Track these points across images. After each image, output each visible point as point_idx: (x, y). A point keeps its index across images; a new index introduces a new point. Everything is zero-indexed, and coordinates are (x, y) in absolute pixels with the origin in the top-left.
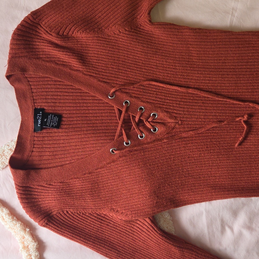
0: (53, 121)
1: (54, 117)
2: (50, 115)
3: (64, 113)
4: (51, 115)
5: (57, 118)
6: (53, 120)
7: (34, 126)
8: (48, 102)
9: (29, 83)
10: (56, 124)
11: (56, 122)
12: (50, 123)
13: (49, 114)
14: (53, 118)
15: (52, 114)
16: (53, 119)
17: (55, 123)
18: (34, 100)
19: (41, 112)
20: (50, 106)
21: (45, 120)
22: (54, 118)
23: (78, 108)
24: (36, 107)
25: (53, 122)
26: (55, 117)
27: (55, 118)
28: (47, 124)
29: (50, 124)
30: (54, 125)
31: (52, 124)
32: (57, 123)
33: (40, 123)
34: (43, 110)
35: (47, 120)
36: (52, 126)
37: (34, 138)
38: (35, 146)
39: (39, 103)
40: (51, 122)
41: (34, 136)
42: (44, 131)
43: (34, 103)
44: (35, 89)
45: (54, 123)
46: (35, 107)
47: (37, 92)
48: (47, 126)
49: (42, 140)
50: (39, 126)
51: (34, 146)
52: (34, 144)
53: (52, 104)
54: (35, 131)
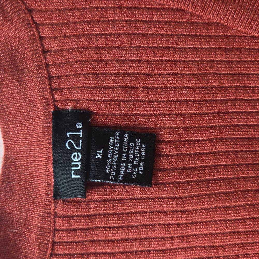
0: (127, 157)
1: (129, 141)
2: (114, 136)
3: (164, 128)
4: (117, 134)
5: (141, 147)
6: (128, 153)
7: (55, 175)
8: (105, 88)
9: (32, 18)
10: (141, 168)
11: (140, 161)
12: (119, 166)
14: (128, 146)
15: (123, 130)
16: (128, 150)
17: (138, 166)
18: (50, 78)
19: (79, 125)
20: (111, 101)
21: (99, 156)
22: (132, 144)
23: (219, 108)
24: (58, 104)
25: (127, 162)
26: (135, 142)
27: (135, 145)
28: (107, 171)
29: (117, 171)
30: (131, 174)
31: (126, 167)
32: (141, 164)
33: (77, 166)
35: (105, 154)
36: (128, 179)
37: (55, 222)
38: (60, 251)
39: (69, 89)
40: (119, 162)
41: (56, 216)
42: (94, 195)
43: (52, 90)
44: (55, 38)
45: (134, 166)
46: (55, 106)
47: (61, 51)
48: (107, 177)
49: (86, 229)
50: (73, 176)
51: (53, 249)
52: (54, 243)
53: (120, 95)
54: (57, 195)
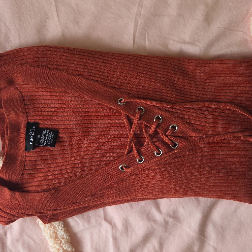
0: (47, 138)
1: (49, 133)
2: (44, 131)
3: (61, 128)
4: (45, 130)
5: (52, 135)
6: (48, 136)
7: (26, 143)
8: (44, 116)
9: (21, 94)
10: (52, 141)
11: (52, 139)
12: (44, 140)
13: (43, 129)
14: (48, 134)
15: (47, 129)
16: (48, 135)
17: (50, 141)
18: (26, 113)
19: (34, 127)
20: (45, 120)
21: (39, 137)
22: (49, 134)
23: (79, 122)
24: (29, 121)
25: (47, 139)
26: (50, 133)
27: (50, 134)
28: (41, 142)
29: (44, 142)
30: (48, 143)
31: (47, 141)
32: (52, 140)
33: (32, 140)
34: (36, 124)
35: (41, 137)
36: (47, 144)
37: (25, 158)
38: (27, 168)
39: (33, 116)
41: (26, 156)
42: (38, 150)
43: (27, 117)
44: (29, 100)
45: (49, 141)
47: (30, 104)
48: (40, 144)
49: (35, 160)
50: (31, 143)
51: (24, 167)
52: (25, 165)
53: (49, 118)
54: (26, 150)
